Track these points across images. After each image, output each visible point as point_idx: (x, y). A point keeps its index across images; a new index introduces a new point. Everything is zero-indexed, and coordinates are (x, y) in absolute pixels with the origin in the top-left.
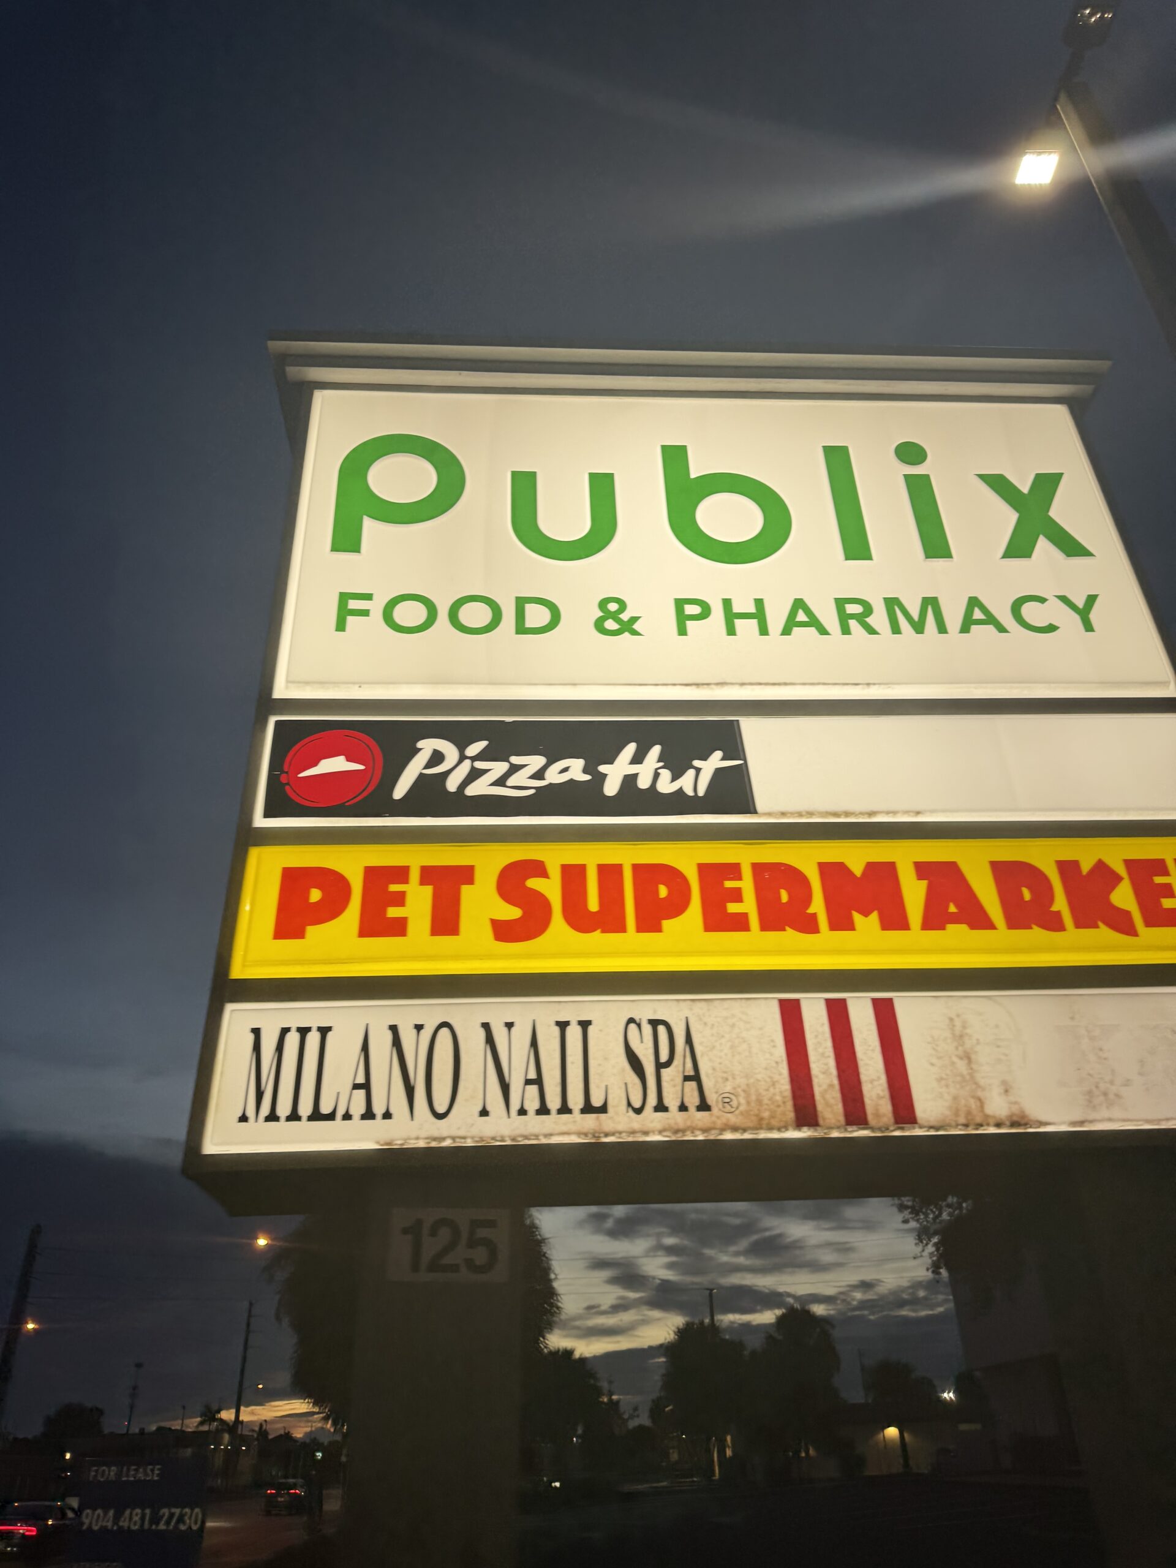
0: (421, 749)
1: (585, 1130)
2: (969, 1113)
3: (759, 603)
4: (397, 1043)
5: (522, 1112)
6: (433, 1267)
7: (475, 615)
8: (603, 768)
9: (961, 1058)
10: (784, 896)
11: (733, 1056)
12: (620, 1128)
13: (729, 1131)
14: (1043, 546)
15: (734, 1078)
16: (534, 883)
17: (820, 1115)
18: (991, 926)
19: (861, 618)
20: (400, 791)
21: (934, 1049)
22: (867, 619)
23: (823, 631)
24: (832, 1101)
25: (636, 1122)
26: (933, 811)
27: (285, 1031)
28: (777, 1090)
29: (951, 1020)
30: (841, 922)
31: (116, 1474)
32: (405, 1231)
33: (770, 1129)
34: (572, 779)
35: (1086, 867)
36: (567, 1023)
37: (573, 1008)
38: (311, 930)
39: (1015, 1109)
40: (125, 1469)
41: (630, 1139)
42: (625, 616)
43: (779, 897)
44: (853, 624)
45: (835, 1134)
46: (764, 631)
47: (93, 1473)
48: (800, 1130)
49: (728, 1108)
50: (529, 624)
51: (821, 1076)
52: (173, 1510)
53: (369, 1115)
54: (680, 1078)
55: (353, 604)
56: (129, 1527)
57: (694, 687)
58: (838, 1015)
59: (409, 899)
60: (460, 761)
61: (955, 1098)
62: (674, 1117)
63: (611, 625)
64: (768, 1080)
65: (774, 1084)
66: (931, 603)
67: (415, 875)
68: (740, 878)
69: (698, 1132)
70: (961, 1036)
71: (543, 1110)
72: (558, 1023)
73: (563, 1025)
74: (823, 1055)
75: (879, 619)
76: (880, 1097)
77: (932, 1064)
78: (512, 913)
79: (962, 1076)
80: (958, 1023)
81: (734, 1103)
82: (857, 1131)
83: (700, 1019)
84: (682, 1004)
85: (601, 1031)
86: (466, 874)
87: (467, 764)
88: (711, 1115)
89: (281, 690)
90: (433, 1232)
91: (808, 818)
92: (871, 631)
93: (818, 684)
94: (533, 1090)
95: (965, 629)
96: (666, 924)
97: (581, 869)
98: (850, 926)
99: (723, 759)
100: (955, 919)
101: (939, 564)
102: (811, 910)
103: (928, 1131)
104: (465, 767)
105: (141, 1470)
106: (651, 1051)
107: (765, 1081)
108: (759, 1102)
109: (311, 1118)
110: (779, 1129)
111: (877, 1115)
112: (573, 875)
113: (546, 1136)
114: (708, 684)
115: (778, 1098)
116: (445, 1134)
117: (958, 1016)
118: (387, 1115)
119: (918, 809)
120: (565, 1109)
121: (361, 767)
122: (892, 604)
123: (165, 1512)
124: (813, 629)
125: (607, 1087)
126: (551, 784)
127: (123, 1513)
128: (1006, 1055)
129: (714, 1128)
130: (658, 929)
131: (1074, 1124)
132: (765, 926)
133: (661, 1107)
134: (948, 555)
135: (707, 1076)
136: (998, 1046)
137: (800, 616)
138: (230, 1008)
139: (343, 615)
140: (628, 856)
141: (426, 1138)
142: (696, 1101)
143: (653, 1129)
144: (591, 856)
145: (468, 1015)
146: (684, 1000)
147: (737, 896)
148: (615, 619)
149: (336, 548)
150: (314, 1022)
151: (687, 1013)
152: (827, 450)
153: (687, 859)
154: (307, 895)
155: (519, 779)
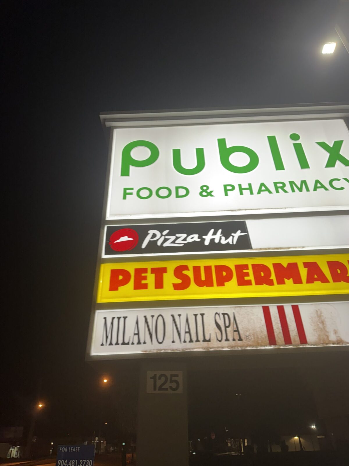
1: (204, 347)
2: (324, 340)
3: (250, 185)
4: (146, 321)
5: (185, 342)
6: (160, 388)
7: (164, 193)
8: (204, 237)
9: (320, 323)
10: (262, 274)
11: (249, 324)
12: (215, 346)
13: (248, 347)
14: (338, 163)
15: (249, 331)
16: (185, 272)
17: (277, 341)
18: (328, 281)
19: (282, 188)
20: (144, 246)
21: (312, 320)
22: (285, 188)
23: (270, 192)
24: (280, 337)
25: (219, 344)
26: (308, 247)
27: (113, 318)
28: (263, 334)
29: (317, 311)
30: (281, 282)
31: (67, 450)
32: (151, 378)
33: (262, 346)
34: (195, 241)
37: (199, 310)
38: (120, 288)
39: (339, 338)
40: (69, 448)
41: (219, 350)
42: (209, 191)
43: (260, 275)
44: (280, 190)
45: (282, 347)
46: (252, 193)
47: (60, 449)
48: (271, 346)
49: (248, 340)
50: (180, 194)
51: (277, 329)
52: (84, 461)
53: (139, 343)
54: (232, 331)
55: (128, 191)
56: (71, 465)
57: (231, 211)
58: (281, 310)
59: (148, 278)
60: (161, 236)
61: (319, 335)
62: (231, 343)
63: (204, 194)
65: (262, 332)
66: (304, 182)
67: (149, 271)
68: (248, 269)
69: (239, 347)
70: (320, 316)
71: (191, 341)
72: (194, 315)
73: (196, 315)
74: (277, 323)
75: (288, 188)
76: (295, 336)
77: (311, 325)
78: (179, 281)
79: (321, 328)
80: (319, 312)
81: (250, 338)
82: (288, 346)
83: (238, 313)
84: (232, 308)
85: (207, 317)
86: (164, 270)
88: (243, 342)
89: (108, 217)
90: (160, 378)
91: (269, 250)
92: (285, 191)
93: (270, 209)
94: (188, 335)
95: (315, 189)
96: (226, 284)
97: (199, 267)
98: (283, 283)
99: (241, 233)
100: (317, 280)
101: (306, 170)
102: (271, 278)
103: (311, 346)
104: (163, 238)
105: (74, 448)
106: (223, 323)
107: (259, 331)
108: (258, 338)
109: (122, 344)
110: (264, 346)
111: (295, 341)
112: (197, 270)
113: (192, 349)
114: (235, 210)
115: (263, 336)
116: (162, 348)
117: (319, 310)
118: (145, 343)
119: (303, 246)
120: (198, 341)
121: (132, 239)
122: (292, 183)
123: (81, 461)
124: (267, 192)
125: (210, 334)
126: (189, 243)
127: (70, 461)
128: (335, 322)
129: (244, 346)
130: (223, 285)
132: (257, 284)
133: (227, 340)
134: (308, 167)
135: (241, 330)
136: (332, 319)
137: (263, 188)
138: (97, 312)
139: (125, 194)
140: (213, 263)
141: (157, 350)
142: (238, 338)
143: (225, 347)
144: (202, 264)
145: (167, 312)
146: (233, 307)
147: (247, 274)
148: (205, 192)
149: (123, 175)
150: (122, 315)
151: (234, 311)
152: (268, 137)
153: (231, 264)
154: (118, 278)
155: (179, 241)
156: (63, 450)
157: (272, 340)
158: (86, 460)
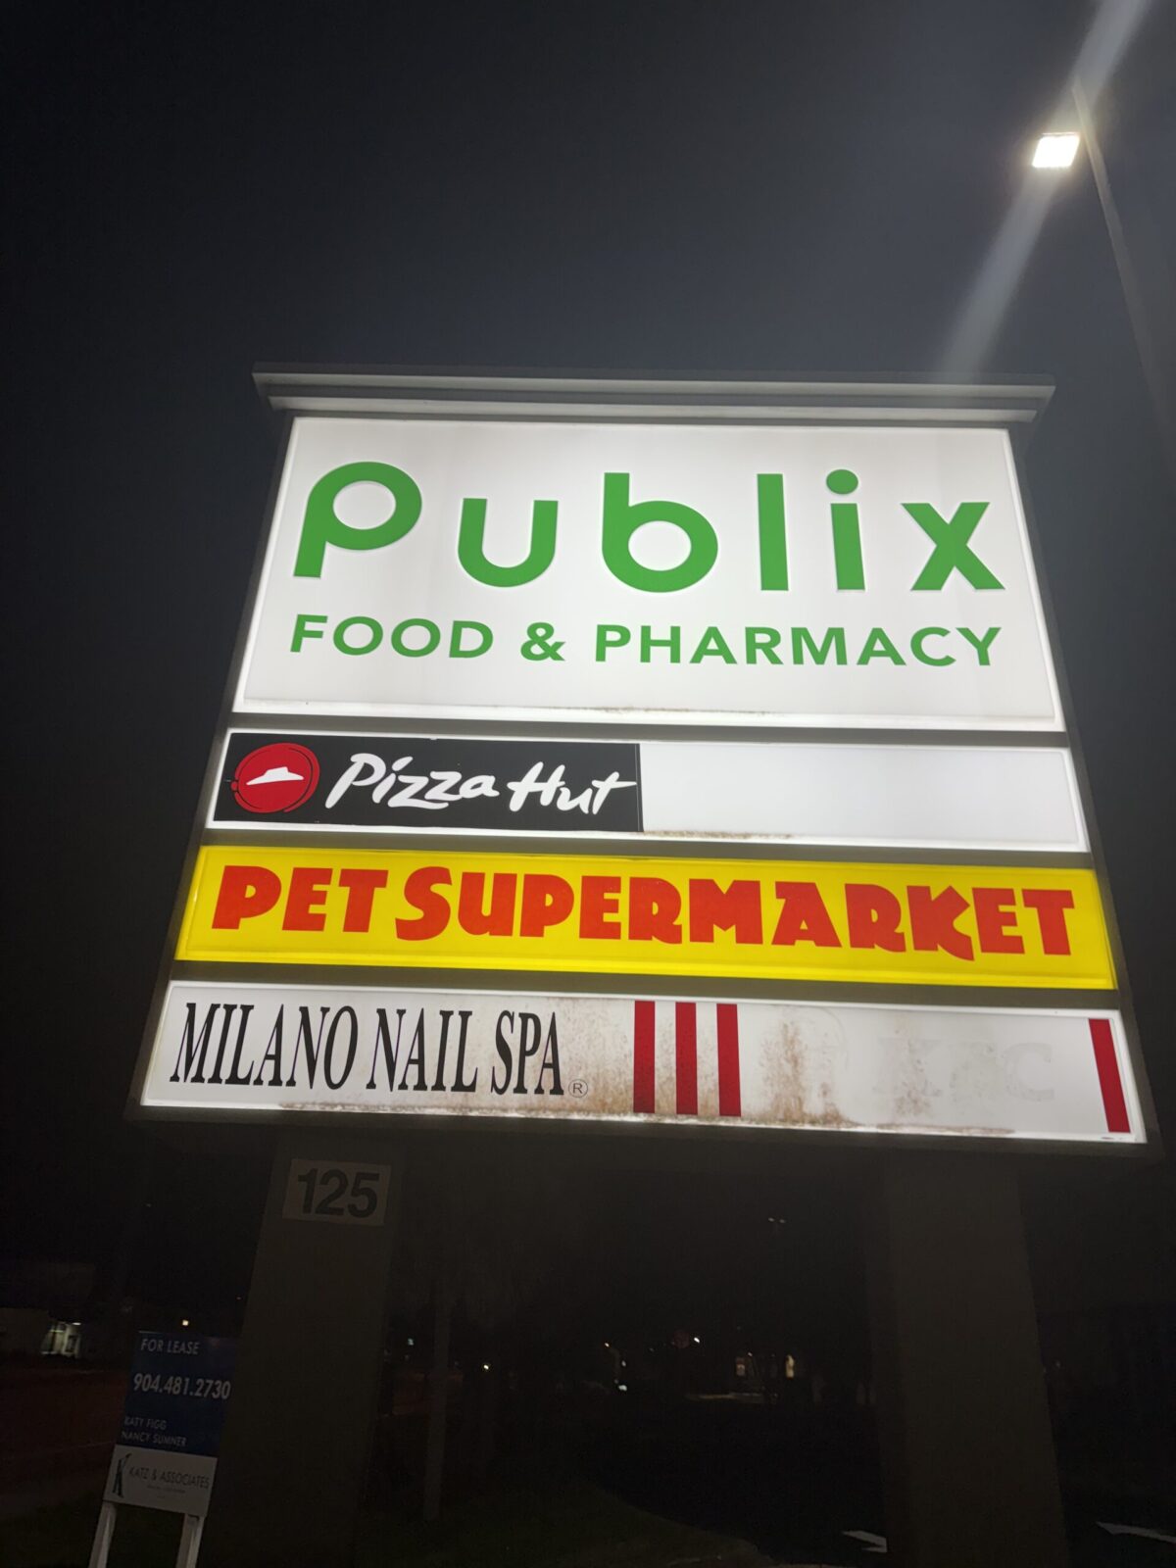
0: (353, 763)
1: (454, 1105)
2: (788, 1110)
3: (675, 631)
4: (305, 1022)
5: (403, 1086)
6: (323, 1209)
7: (416, 638)
8: (511, 785)
9: (787, 1060)
10: (655, 909)
11: (589, 1048)
12: (483, 1104)
13: (575, 1113)
14: (955, 577)
15: (587, 1068)
16: (438, 888)
17: (656, 1103)
18: (836, 943)
19: (767, 649)
20: (331, 802)
21: (765, 1052)
22: (774, 649)
23: (730, 659)
24: (668, 1092)
25: (497, 1100)
26: (802, 835)
27: (214, 1007)
28: (623, 1080)
29: (786, 1026)
30: (701, 933)
31: (163, 1347)
32: (301, 1178)
33: (612, 1112)
34: (482, 797)
35: (935, 894)
36: (451, 1013)
37: (456, 999)
38: (244, 922)
39: (830, 1110)
40: (170, 1343)
41: (492, 1115)
42: (550, 642)
43: (651, 909)
44: (759, 653)
45: (668, 1121)
46: (675, 657)
47: (144, 1344)
48: (637, 1116)
49: (578, 1093)
50: (462, 648)
51: (662, 1070)
52: (208, 1381)
53: (276, 1081)
54: (540, 1065)
55: (309, 626)
56: (171, 1392)
57: (603, 711)
58: (686, 1017)
59: (329, 898)
60: (387, 775)
61: (777, 1096)
62: (531, 1097)
63: (536, 650)
64: (616, 1071)
65: (620, 1074)
66: (836, 635)
67: (336, 877)
68: (618, 890)
69: (548, 1113)
70: (792, 1042)
71: (421, 1086)
72: (442, 1013)
73: (446, 1015)
74: (667, 1052)
75: (784, 650)
76: (710, 1091)
77: (762, 1065)
78: (415, 914)
79: (788, 1077)
80: (791, 1031)
81: (584, 1089)
82: (688, 1118)
83: (565, 1015)
84: (551, 1001)
85: (478, 1021)
86: (379, 878)
87: (392, 777)
88: (563, 1098)
89: (241, 705)
90: (325, 1180)
91: (689, 837)
92: (775, 660)
93: (717, 711)
94: (414, 1069)
95: (864, 660)
96: (548, 929)
97: (480, 877)
98: (709, 938)
99: (619, 780)
100: (804, 936)
101: (851, 594)
102: (676, 923)
103: (750, 1123)
104: (390, 782)
105: (183, 1345)
106: (519, 1040)
107: (614, 1072)
108: (605, 1089)
109: (228, 1082)
110: (619, 1114)
111: (706, 1106)
112: (472, 882)
113: (419, 1108)
114: (616, 709)
115: (622, 1086)
116: (337, 1101)
117: (792, 1023)
119: (790, 832)
120: (439, 1086)
121: (299, 778)
123: (200, 1381)
124: (720, 658)
125: (477, 1070)
126: (463, 799)
127: (168, 1378)
128: (829, 1061)
129: (564, 1110)
130: (539, 933)
131: (881, 1126)
132: (633, 936)
133: (520, 1089)
134: (860, 586)
135: (564, 1063)
136: (824, 1053)
137: (713, 644)
138: (173, 984)
139: (300, 634)
140: (521, 866)
141: (321, 1104)
142: (552, 1087)
143: (512, 1107)
144: (490, 865)
145: (367, 1001)
146: (554, 998)
147: (613, 907)
148: (541, 643)
149: (299, 572)
150: (239, 1000)
151: (554, 1009)
152: (760, 477)
153: (572, 871)
154: (244, 891)
155: (436, 793)
156: (153, 1344)
157: (644, 1097)
158: (215, 1380)
